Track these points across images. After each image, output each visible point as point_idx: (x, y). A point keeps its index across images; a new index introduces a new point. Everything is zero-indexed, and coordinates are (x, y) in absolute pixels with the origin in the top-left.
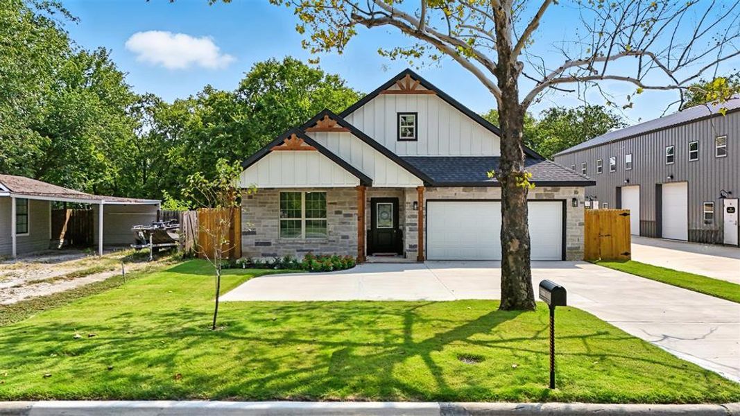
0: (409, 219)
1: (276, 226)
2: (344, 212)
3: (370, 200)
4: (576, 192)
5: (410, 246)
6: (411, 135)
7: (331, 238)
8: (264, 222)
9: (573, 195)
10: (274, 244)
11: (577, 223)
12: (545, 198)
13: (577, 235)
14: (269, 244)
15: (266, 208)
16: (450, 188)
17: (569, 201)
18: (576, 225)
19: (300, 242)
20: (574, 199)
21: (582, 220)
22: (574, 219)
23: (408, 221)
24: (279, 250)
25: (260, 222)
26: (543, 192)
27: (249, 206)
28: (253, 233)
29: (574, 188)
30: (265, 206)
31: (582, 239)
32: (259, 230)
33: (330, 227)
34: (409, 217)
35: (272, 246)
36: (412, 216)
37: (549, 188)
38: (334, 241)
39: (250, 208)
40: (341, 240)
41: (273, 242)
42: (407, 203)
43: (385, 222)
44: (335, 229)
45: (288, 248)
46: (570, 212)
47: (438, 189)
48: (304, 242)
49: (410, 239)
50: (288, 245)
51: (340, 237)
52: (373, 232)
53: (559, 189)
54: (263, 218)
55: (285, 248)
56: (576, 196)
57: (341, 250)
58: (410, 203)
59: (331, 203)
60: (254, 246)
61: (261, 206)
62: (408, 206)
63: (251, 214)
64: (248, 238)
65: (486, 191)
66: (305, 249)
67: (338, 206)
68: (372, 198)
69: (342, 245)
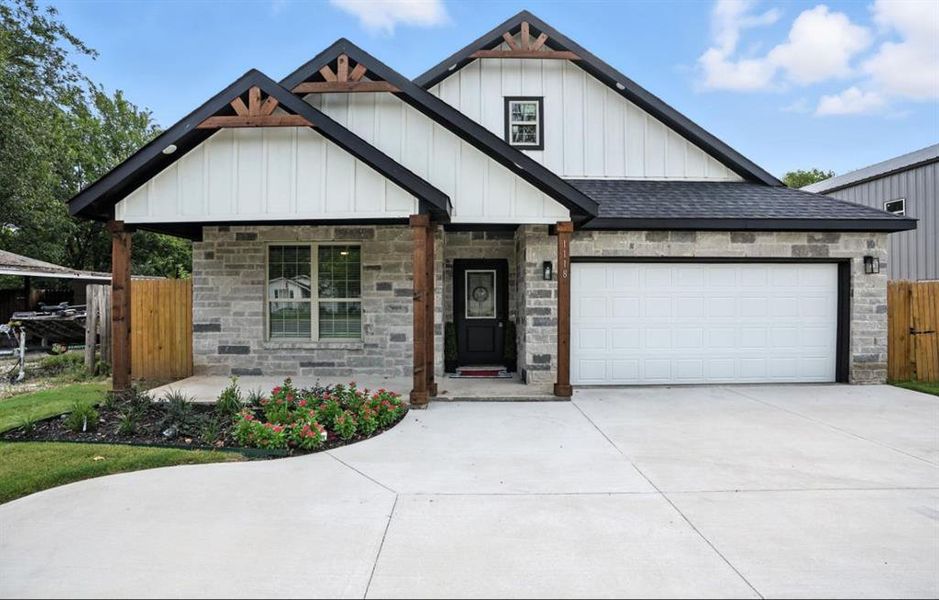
0: (533, 300)
1: (256, 314)
2: (395, 285)
3: (451, 263)
4: (871, 244)
5: (536, 358)
6: (532, 138)
7: (370, 339)
8: (236, 306)
9: (865, 250)
10: (255, 351)
11: (874, 307)
12: (810, 255)
13: (871, 333)
14: (245, 350)
15: (240, 278)
16: (619, 234)
17: (857, 262)
18: (871, 311)
19: (308, 346)
20: (868, 259)
21: (883, 300)
22: (868, 299)
23: (531, 303)
24: (266, 363)
25: (228, 305)
26: (806, 243)
27: (207, 273)
28: (215, 327)
29: (867, 237)
30: (237, 274)
31: (884, 341)
32: (226, 321)
33: (368, 317)
34: (533, 295)
35: (251, 355)
36: (539, 292)
37: (819, 236)
38: (375, 346)
39: (210, 278)
40: (389, 343)
41: (253, 346)
42: (530, 265)
43: (483, 308)
44: (377, 321)
45: (284, 358)
46: (859, 285)
47: (596, 235)
48: (314, 346)
49: (536, 342)
50: (284, 353)
51: (389, 337)
52: (458, 327)
53: (838, 238)
54: (233, 299)
55: (275, 358)
56: (872, 252)
57: (389, 364)
58: (535, 265)
59: (369, 267)
60: (216, 355)
61: (229, 274)
62: (530, 273)
63: (211, 289)
64: (205, 337)
65: (694, 240)
66: (316, 361)
67: (382, 273)
68: (456, 261)
69: (392, 354)
